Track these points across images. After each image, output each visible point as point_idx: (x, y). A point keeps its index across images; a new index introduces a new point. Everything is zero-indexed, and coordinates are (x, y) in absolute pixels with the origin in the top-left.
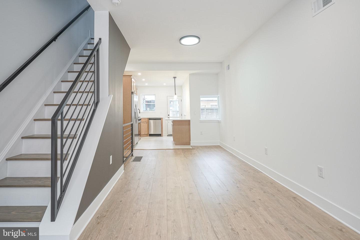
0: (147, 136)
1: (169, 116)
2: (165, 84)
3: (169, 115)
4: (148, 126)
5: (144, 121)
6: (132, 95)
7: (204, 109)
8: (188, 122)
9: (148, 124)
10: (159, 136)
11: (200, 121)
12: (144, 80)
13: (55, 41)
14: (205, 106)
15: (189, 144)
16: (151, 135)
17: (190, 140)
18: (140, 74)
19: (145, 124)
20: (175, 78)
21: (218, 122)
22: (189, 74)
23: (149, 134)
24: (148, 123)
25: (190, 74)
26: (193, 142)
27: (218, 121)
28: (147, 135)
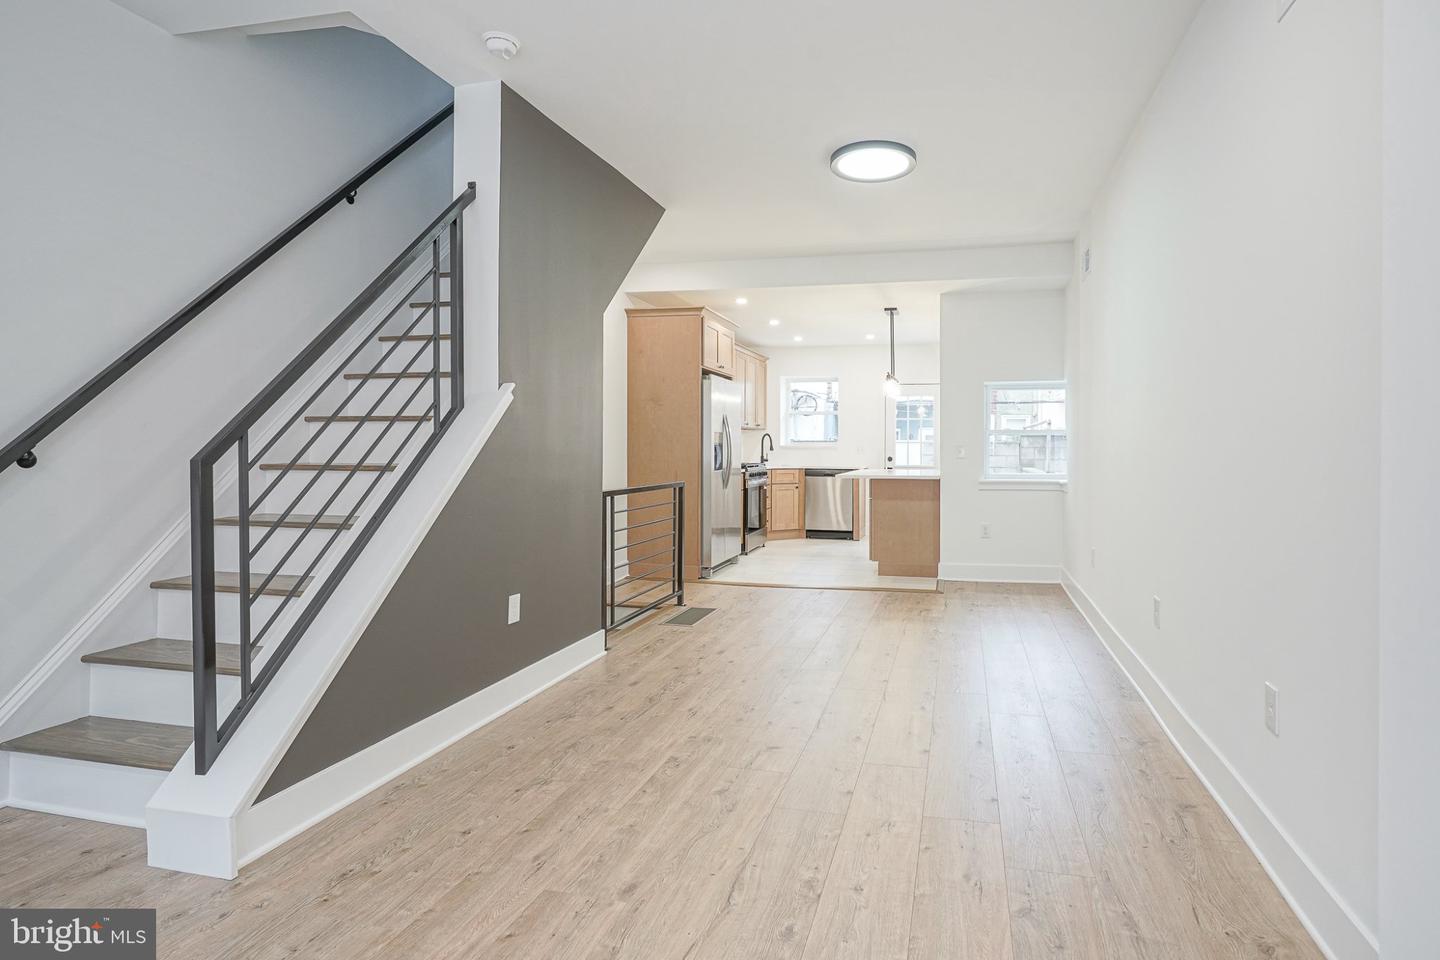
0: (800, 537)
1: (889, 464)
2: (870, 337)
3: (890, 459)
4: (802, 498)
5: (787, 479)
6: (704, 381)
7: (1045, 436)
8: (931, 488)
9: (802, 492)
10: (845, 539)
11: (982, 483)
12: (774, 322)
13: (351, 201)
14: (1049, 424)
15: (932, 572)
16: (813, 534)
17: (937, 559)
18: (742, 301)
19: (790, 493)
20: (891, 310)
21: (1058, 488)
22: (939, 297)
23: (808, 531)
24: (802, 489)
25: (942, 295)
26: (949, 567)
27: (1058, 484)
28: (797, 532)
